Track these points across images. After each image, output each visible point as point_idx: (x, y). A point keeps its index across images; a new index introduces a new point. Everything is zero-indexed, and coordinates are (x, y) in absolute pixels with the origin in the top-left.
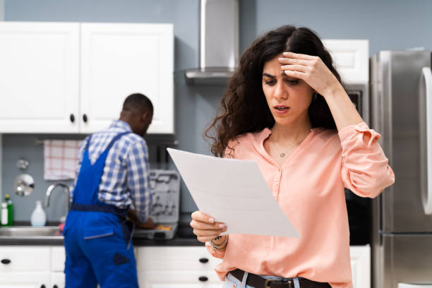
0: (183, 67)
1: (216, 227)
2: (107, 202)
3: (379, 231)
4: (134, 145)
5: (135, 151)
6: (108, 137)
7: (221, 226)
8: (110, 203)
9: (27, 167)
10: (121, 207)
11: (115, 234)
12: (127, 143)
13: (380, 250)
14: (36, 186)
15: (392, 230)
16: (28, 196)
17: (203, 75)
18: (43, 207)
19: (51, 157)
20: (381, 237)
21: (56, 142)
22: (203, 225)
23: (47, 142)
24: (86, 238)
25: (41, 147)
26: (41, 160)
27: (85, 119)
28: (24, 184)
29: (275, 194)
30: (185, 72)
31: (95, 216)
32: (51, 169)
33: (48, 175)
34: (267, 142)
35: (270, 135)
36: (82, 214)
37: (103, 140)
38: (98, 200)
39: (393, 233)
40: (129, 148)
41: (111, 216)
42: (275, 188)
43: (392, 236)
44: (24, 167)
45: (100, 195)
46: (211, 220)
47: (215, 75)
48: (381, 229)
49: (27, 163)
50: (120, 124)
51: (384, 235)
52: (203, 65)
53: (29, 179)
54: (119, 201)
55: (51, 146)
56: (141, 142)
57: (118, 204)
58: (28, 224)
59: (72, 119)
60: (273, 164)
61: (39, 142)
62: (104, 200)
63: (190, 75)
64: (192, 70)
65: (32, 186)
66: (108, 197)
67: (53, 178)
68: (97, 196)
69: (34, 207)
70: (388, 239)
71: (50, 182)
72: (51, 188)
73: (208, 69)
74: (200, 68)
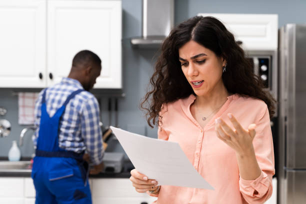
0: (129, 36)
1: (149, 183)
2: (67, 149)
3: (284, 168)
4: (87, 102)
5: (88, 108)
6: (62, 95)
7: (153, 182)
8: (70, 149)
9: (6, 114)
10: (79, 152)
11: (75, 175)
12: (81, 101)
13: (284, 183)
14: (12, 129)
15: (294, 167)
16: (6, 137)
17: (145, 42)
18: (18, 146)
19: (24, 106)
20: (285, 172)
21: (28, 94)
22: (139, 181)
23: (20, 94)
24: (51, 180)
25: (17, 98)
26: (16, 108)
27: (51, 76)
28: (3, 127)
29: (198, 151)
30: (130, 40)
31: (57, 161)
32: (24, 115)
33: (22, 121)
34: (193, 107)
35: (195, 100)
36: (47, 159)
37: (58, 98)
38: (59, 148)
39: (295, 169)
40: (83, 106)
41: (71, 160)
42: (198, 146)
43: (294, 171)
44: (2, 114)
45: (61, 144)
46: (145, 178)
47: (155, 42)
48: (286, 166)
49: (5, 111)
50: (71, 81)
51: (288, 171)
52: (145, 34)
53: (7, 124)
54: (76, 147)
55: (24, 97)
56: (92, 99)
57: (77, 150)
58: (6, 159)
59: (41, 76)
60: (197, 126)
61: (14, 94)
62: (65, 147)
63: (135, 42)
64: (137, 38)
65: (9, 129)
66: (68, 144)
67: (26, 123)
68: (58, 144)
69: (11, 146)
70: (291, 174)
71: (24, 126)
72: (24, 131)
73: (149, 37)
74: (142, 37)
